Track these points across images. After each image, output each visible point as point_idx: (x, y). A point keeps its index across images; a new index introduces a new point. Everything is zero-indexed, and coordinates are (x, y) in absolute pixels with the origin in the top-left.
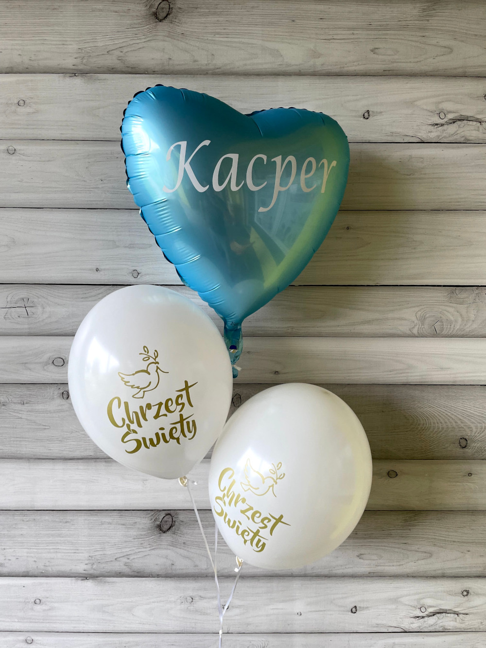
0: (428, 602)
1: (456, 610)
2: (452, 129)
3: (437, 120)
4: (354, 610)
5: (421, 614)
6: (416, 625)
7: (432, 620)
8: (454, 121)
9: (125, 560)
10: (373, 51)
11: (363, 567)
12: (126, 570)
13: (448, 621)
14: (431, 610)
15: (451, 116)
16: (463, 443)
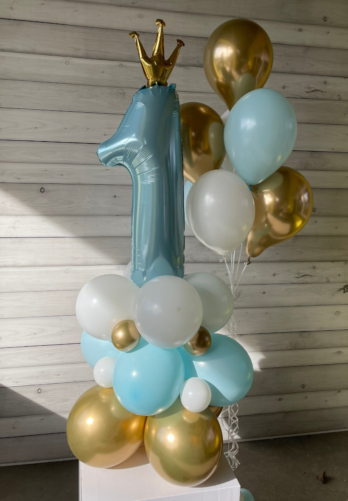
0: (301, 271)
1: (311, 274)
2: (312, 94)
3: (308, 90)
4: (274, 275)
5: (298, 276)
6: (296, 280)
7: (302, 279)
8: (313, 91)
9: (190, 256)
10: (287, 64)
11: (278, 258)
12: (191, 260)
13: (308, 279)
14: (302, 274)
15: (312, 89)
16: (314, 210)
